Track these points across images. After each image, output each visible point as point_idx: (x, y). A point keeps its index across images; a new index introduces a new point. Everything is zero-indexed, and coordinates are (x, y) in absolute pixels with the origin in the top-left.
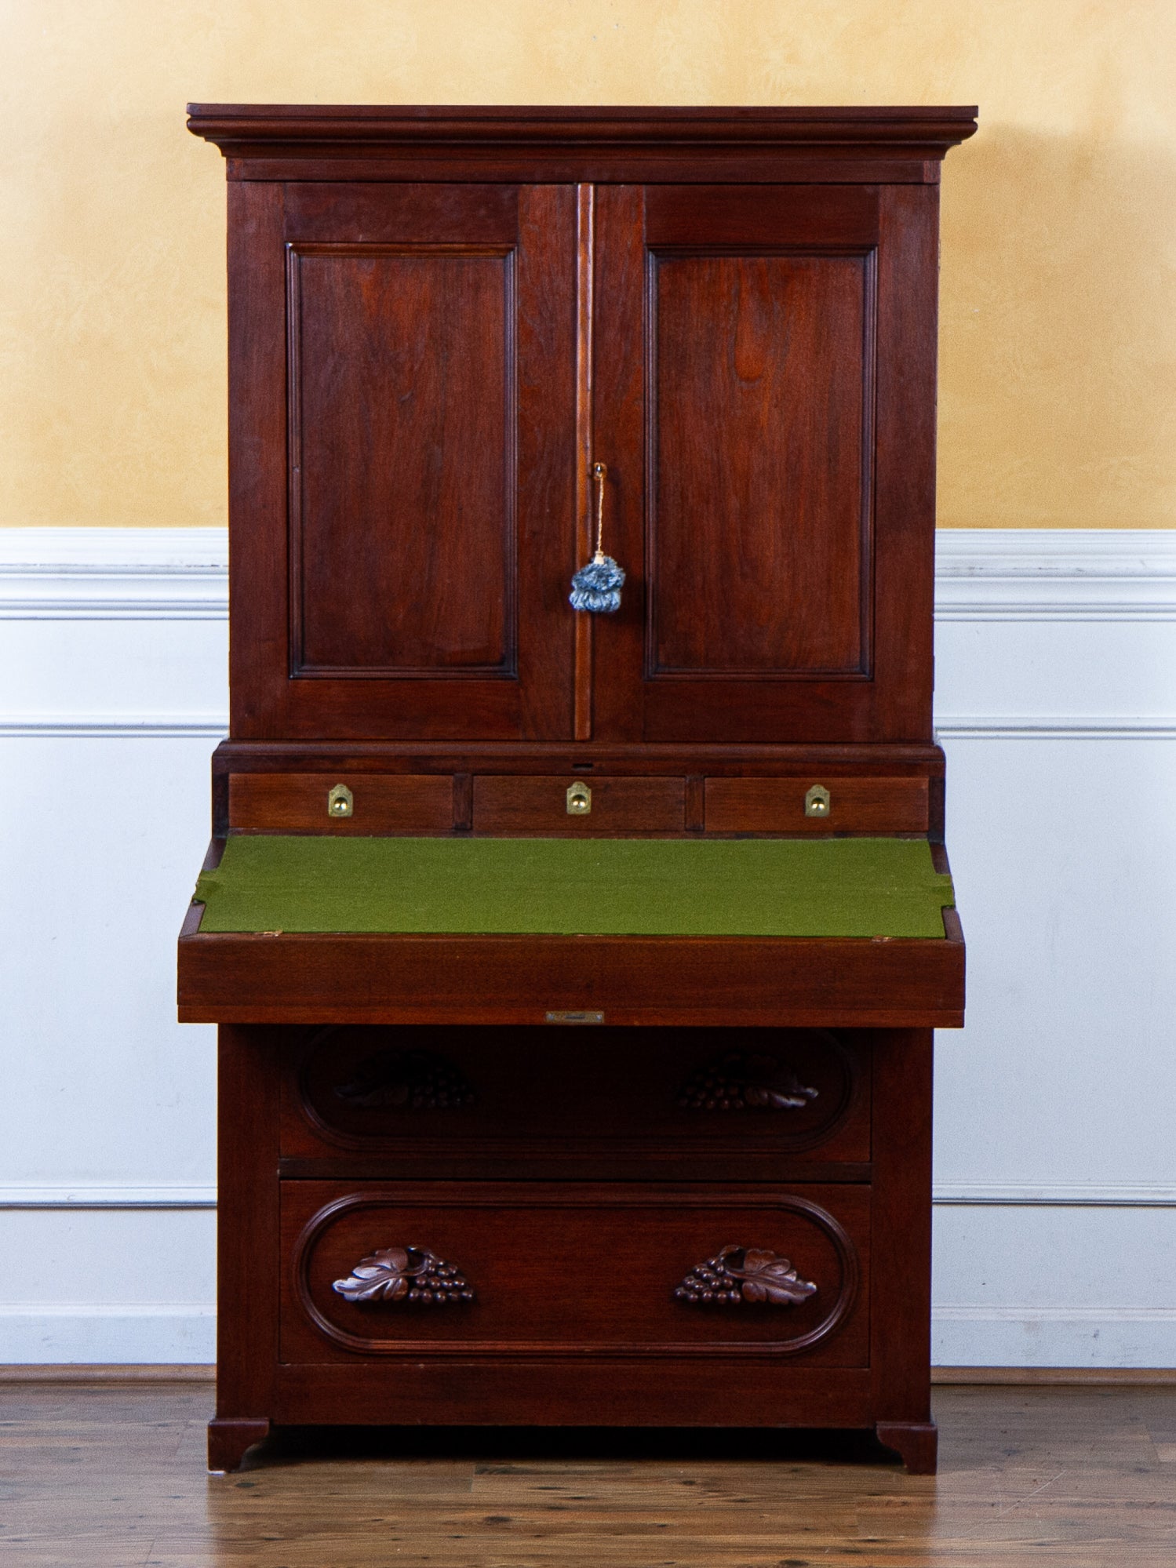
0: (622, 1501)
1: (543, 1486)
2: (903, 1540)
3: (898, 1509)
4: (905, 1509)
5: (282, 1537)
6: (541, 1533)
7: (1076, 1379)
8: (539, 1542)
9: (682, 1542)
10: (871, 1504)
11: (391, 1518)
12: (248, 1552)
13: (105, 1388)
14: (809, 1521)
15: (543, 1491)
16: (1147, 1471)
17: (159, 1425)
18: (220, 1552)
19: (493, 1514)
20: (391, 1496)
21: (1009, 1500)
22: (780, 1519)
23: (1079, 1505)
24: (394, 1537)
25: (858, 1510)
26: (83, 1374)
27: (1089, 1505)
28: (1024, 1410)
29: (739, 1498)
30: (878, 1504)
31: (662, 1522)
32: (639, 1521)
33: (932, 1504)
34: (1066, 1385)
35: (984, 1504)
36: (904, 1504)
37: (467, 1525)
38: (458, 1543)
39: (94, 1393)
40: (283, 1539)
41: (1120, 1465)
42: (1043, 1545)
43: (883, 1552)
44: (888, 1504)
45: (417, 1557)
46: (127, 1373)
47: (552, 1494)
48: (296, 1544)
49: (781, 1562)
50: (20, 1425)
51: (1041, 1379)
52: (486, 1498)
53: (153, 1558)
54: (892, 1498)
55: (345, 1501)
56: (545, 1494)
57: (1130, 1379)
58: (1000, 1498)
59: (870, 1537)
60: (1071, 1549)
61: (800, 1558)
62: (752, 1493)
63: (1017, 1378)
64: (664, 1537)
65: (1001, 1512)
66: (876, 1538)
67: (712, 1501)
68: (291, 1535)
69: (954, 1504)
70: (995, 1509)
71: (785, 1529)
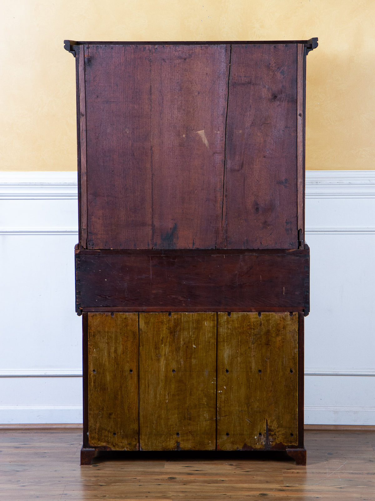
0: (210, 471)
1: (186, 466)
2: (297, 486)
3: (296, 475)
4: (298, 475)
5: (105, 485)
6: (185, 483)
7: (350, 428)
8: (185, 486)
9: (229, 487)
10: (288, 473)
11: (138, 478)
12: (95, 490)
13: (56, 431)
14: (268, 479)
15: (186, 468)
16: (372, 461)
17: (71, 444)
18: (85, 490)
19: (171, 476)
20: (139, 470)
21: (330, 471)
22: (259, 478)
23: (352, 473)
24: (140, 484)
25: (284, 475)
26: (49, 427)
27: (356, 474)
28: (334, 439)
29: (246, 470)
30: (290, 473)
31: (223, 479)
32: (215, 479)
33: (306, 473)
34: (347, 430)
35: (322, 473)
36: (298, 473)
37: (163, 480)
38: (160, 487)
39: (52, 433)
40: (106, 485)
41: (364, 459)
42: (341, 488)
43: (291, 490)
44: (293, 473)
45: (146, 492)
46: (63, 426)
47: (189, 469)
48: (109, 487)
49: (260, 494)
50: (29, 444)
51: (339, 428)
52: (169, 471)
53: (65, 492)
54: (294, 471)
55: (126, 471)
56: (186, 469)
57: (366, 429)
58: (327, 471)
59: (287, 485)
60: (351, 490)
61: (265, 493)
62: (250, 469)
63: (332, 428)
64: (224, 485)
65: (328, 476)
66: (290, 485)
67: (238, 471)
68: (108, 484)
69: (313, 473)
70: (326, 475)
71: (261, 482)
